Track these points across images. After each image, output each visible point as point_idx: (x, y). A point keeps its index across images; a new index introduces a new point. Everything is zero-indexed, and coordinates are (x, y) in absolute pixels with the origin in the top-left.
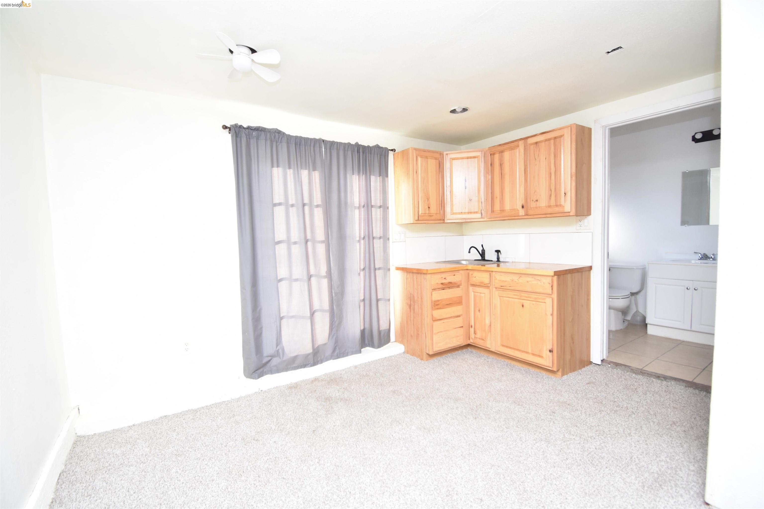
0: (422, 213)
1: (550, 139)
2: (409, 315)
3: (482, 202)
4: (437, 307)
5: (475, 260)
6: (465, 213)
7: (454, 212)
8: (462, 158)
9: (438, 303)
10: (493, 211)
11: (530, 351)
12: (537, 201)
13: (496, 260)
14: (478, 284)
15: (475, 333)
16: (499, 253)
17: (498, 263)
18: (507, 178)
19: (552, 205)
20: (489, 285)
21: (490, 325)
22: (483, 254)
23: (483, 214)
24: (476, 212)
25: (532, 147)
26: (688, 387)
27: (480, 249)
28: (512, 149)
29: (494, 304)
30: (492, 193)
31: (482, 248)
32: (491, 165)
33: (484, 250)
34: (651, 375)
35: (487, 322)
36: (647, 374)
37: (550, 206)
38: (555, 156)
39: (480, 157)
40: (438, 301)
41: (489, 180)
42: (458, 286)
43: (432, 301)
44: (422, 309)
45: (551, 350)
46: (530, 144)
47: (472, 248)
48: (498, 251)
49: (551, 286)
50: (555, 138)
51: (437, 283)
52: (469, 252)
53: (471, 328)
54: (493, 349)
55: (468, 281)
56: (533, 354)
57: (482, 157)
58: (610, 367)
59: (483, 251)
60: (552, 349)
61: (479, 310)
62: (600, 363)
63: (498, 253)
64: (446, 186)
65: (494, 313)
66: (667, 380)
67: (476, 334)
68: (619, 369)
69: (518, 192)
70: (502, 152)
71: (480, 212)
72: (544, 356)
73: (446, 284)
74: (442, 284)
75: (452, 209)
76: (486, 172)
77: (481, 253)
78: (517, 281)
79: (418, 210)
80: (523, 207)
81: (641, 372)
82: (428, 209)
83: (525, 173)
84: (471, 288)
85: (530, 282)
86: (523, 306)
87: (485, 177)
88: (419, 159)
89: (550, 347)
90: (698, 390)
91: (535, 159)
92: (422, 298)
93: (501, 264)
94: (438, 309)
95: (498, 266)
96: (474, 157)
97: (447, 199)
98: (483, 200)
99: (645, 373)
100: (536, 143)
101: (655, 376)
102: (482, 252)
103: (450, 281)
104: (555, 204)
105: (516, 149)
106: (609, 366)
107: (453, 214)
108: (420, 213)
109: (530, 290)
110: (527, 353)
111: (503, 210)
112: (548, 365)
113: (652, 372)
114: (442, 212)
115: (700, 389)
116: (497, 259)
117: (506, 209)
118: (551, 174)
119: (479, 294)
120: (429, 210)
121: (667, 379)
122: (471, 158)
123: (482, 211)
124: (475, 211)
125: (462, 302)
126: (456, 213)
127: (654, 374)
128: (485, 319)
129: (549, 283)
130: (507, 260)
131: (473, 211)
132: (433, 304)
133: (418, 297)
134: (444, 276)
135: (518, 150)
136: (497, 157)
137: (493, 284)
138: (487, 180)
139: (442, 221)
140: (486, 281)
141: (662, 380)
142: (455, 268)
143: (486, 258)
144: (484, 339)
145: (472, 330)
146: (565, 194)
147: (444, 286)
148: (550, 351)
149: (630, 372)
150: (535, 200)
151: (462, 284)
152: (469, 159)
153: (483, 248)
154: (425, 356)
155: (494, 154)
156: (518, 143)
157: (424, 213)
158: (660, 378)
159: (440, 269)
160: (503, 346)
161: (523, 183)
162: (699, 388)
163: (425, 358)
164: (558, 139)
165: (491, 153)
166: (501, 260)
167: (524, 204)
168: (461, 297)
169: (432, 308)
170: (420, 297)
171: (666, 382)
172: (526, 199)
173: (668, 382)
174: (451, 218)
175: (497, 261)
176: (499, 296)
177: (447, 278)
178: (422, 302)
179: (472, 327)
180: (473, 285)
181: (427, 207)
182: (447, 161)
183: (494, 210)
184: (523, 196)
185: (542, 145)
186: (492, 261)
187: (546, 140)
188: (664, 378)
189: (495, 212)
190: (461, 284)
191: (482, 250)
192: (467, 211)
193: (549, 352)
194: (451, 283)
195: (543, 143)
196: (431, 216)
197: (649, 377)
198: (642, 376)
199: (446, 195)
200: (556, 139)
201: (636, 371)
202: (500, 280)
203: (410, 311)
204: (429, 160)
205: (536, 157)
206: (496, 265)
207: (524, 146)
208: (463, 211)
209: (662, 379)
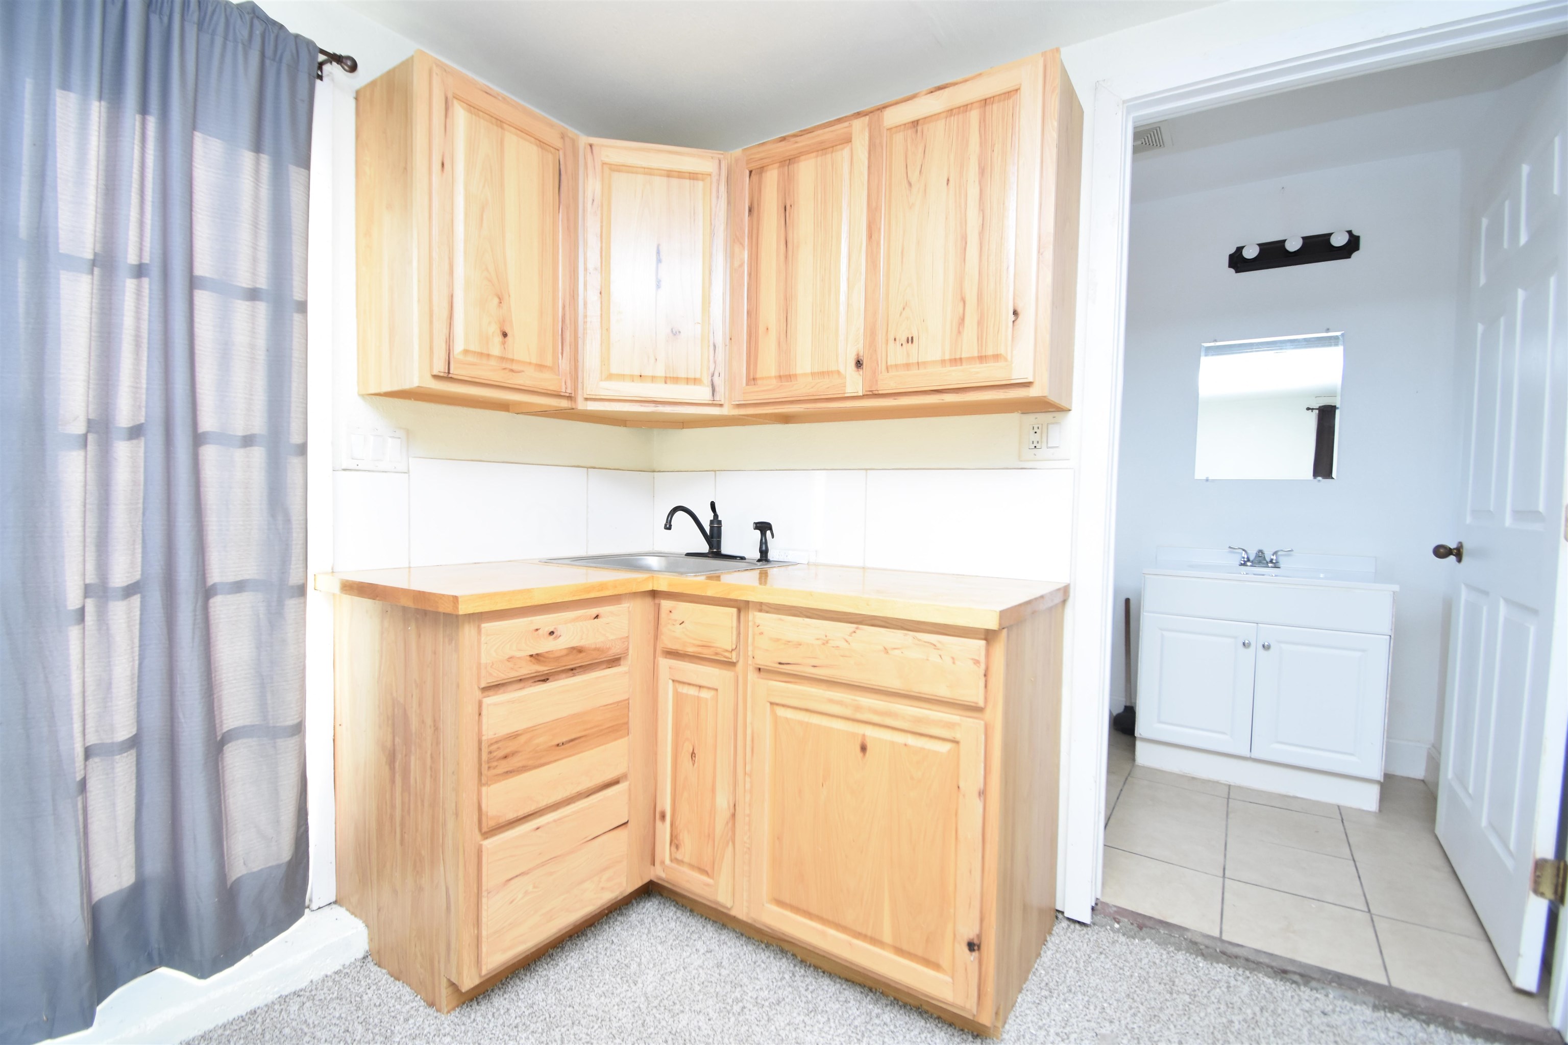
0: (466, 352)
1: (965, 108)
2: (388, 796)
3: (715, 346)
4: (504, 766)
5: (688, 555)
6: (653, 379)
7: (614, 370)
8: (649, 172)
9: (511, 747)
10: (754, 379)
11: (887, 938)
12: (910, 340)
13: (758, 556)
14: (690, 650)
15: (675, 842)
16: (768, 533)
17: (766, 566)
18: (805, 258)
19: (964, 356)
20: (734, 654)
21: (734, 815)
22: (713, 536)
23: (717, 389)
24: (695, 379)
25: (899, 138)
26: (1384, 1008)
27: (706, 518)
28: (823, 149)
29: (749, 732)
30: (753, 314)
31: (711, 516)
32: (750, 210)
33: (720, 522)
34: (1258, 964)
35: (723, 802)
36: (1243, 962)
37: (956, 361)
38: (982, 171)
39: (715, 179)
40: (514, 736)
41: (742, 265)
42: (614, 661)
43: (480, 742)
44: (435, 778)
45: (976, 941)
46: (890, 129)
47: (680, 514)
48: (763, 527)
49: (982, 672)
50: (985, 102)
51: (510, 659)
52: (668, 527)
53: (659, 823)
54: (740, 912)
55: (656, 637)
56: (899, 951)
57: (718, 181)
58: (1118, 931)
59: (716, 523)
60: (979, 936)
61: (693, 754)
62: (1086, 918)
63: (763, 534)
64: (586, 269)
65: (748, 768)
66: (1314, 984)
67: (677, 847)
68: (1148, 940)
69: (842, 308)
70: (789, 161)
71: (706, 380)
72: (945, 963)
73: (557, 659)
74: (536, 658)
75: (605, 360)
76: (734, 239)
77: (707, 529)
78: (843, 644)
79: (445, 331)
80: (859, 364)
81: (1223, 953)
82: (499, 338)
83: (870, 236)
84: (665, 663)
85: (897, 652)
86: (864, 749)
87: (731, 256)
88: (460, 114)
89: (969, 931)
90: (1418, 1019)
91: (910, 184)
92: (436, 729)
93: (774, 572)
94: (509, 773)
95: (763, 577)
96: (693, 176)
97: (585, 316)
98: (719, 339)
99: (1236, 957)
100: (915, 124)
101: (1272, 968)
102: (712, 528)
103: (575, 643)
104: (976, 354)
105: (842, 149)
106: (1117, 926)
107: (610, 377)
108: (458, 347)
109: (894, 684)
110: (875, 941)
111: (790, 376)
112: (959, 1001)
113: (1258, 951)
114: (564, 364)
115: (1423, 1017)
116: (761, 551)
117: (799, 371)
118: (964, 239)
119: (692, 691)
120: (504, 343)
121: (1313, 979)
122: (680, 175)
123: (716, 378)
124: (691, 376)
125: (627, 723)
126: (622, 377)
127: (1266, 960)
128: (713, 790)
129: (977, 662)
130: (790, 558)
131: (683, 375)
132: (485, 756)
133: (423, 722)
134: (545, 621)
135: (846, 152)
136: (772, 177)
137: (750, 653)
138: (736, 264)
139: (564, 404)
140: (724, 640)
141: (1294, 982)
142: (602, 586)
143: (725, 550)
144: (708, 869)
145: (664, 831)
146: (1015, 313)
147: (542, 668)
148: (972, 946)
149: (1188, 951)
150: (904, 340)
151: (631, 652)
152: (675, 182)
153: (716, 516)
154: (444, 992)
155: (762, 169)
156: (850, 126)
157: (481, 354)
158: (1288, 976)
159: (529, 591)
160: (780, 903)
161: (863, 277)
162: (1421, 1013)
163: (444, 1002)
164: (995, 107)
165: (753, 166)
166: (771, 555)
167: (861, 354)
168: (624, 705)
169: (480, 774)
170: (429, 722)
171: (1308, 991)
172: (871, 332)
173: (1317, 990)
174: (603, 393)
175: (759, 561)
176: (772, 704)
177: (561, 629)
178: (438, 743)
179: (663, 817)
180: (672, 654)
181: (494, 330)
182: (590, 172)
183: (758, 375)
184: (859, 323)
185: (937, 132)
186: (742, 558)
187: (950, 112)
188: (1302, 975)
189: (759, 382)
190: (626, 652)
191: (712, 522)
192: (660, 372)
193: (966, 949)
194: (580, 650)
195: (941, 124)
196: (512, 371)
197: (1252, 970)
198: (1226, 967)
199: (585, 304)
200: (988, 108)
201: (1207, 947)
202: (778, 640)
203: (393, 781)
204: (512, 140)
205: (914, 177)
206: (755, 574)
207: (871, 138)
208: (648, 372)
209: (1296, 978)
